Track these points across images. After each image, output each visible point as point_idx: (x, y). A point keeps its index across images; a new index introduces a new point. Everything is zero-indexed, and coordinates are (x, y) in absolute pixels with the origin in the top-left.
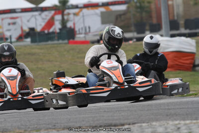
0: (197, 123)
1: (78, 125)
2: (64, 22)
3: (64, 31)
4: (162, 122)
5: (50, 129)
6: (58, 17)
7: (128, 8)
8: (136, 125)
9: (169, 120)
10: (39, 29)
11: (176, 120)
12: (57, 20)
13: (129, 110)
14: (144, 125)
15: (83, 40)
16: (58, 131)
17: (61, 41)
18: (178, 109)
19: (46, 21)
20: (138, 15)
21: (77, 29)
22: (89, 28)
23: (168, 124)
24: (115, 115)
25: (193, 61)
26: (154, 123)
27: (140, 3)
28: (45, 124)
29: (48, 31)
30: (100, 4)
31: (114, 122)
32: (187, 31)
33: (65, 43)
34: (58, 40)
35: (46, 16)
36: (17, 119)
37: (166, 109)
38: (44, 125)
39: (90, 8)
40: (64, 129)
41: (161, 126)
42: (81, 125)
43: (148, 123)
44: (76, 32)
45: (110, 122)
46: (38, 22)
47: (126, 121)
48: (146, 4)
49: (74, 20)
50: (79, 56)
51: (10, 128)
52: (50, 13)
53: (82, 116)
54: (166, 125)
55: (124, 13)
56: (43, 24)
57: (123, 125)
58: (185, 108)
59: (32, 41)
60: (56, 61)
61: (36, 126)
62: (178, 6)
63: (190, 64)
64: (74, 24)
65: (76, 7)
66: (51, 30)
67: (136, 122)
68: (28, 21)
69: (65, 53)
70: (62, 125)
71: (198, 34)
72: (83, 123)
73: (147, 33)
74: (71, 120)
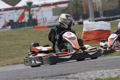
0: (114, 71)
1: (42, 76)
2: (30, 16)
3: (31, 21)
4: (92, 71)
5: (26, 79)
6: (27, 13)
7: (69, 5)
8: (77, 74)
9: (97, 70)
10: (15, 20)
11: (101, 70)
12: (26, 15)
13: (72, 66)
14: (82, 73)
15: (43, 26)
17: (29, 27)
18: (102, 63)
19: (20, 15)
20: (75, 9)
21: (38, 19)
22: (46, 18)
23: (96, 72)
24: (65, 69)
26: (88, 72)
27: (76, 2)
28: (22, 76)
29: (21, 21)
30: (52, 4)
31: (64, 73)
32: (105, 18)
33: (32, 28)
34: (28, 26)
35: (20, 12)
36: (5, 74)
37: (94, 64)
39: (46, 7)
40: (34, 78)
41: (92, 74)
43: (84, 72)
44: (38, 21)
45: (61, 73)
46: (15, 16)
47: (71, 72)
48: (79, 3)
49: (36, 14)
50: (41, 35)
52: (22, 10)
53: (44, 70)
55: (67, 9)
56: (18, 18)
57: (69, 74)
58: (106, 63)
59: (12, 28)
60: (27, 39)
61: (17, 77)
62: (99, 3)
64: (37, 17)
65: (37, 6)
66: (23, 21)
67: (77, 72)
68: (9, 16)
69: (32, 34)
70: (33, 76)
71: (111, 19)
72: (45, 74)
73: (81, 20)
74: (38, 73)
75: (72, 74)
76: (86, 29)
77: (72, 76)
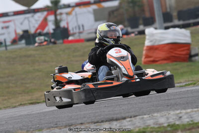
0: (198, 111)
1: (80, 122)
2: (57, 23)
3: (58, 31)
5: (52, 127)
6: (51, 18)
7: (120, 4)
8: (138, 117)
9: (169, 111)
10: (32, 31)
11: (177, 109)
12: (50, 21)
13: (129, 104)
14: (145, 116)
16: (60, 129)
18: (178, 98)
19: (39, 22)
20: (130, 10)
21: (70, 28)
22: (83, 26)
23: (169, 114)
24: (116, 109)
25: (189, 52)
26: (155, 114)
28: (47, 123)
30: (92, 2)
31: (115, 117)
32: (181, 23)
35: (39, 17)
36: (18, 120)
37: (166, 100)
38: (46, 125)
39: (82, 7)
41: (162, 116)
42: (83, 122)
43: (149, 114)
44: (70, 31)
45: (110, 117)
46: (31, 23)
47: (127, 115)
49: (67, 19)
50: (75, 54)
51: (12, 130)
52: (43, 14)
54: (167, 115)
55: (117, 9)
56: (37, 26)
57: (124, 118)
58: (185, 98)
59: (28, 43)
60: (53, 62)
61: (38, 126)
63: (187, 54)
64: (67, 24)
65: (68, 6)
66: (45, 31)
67: (137, 114)
68: (21, 24)
69: (61, 53)
70: (64, 123)
71: (192, 25)
72: (85, 119)
73: (141, 28)
74: (73, 117)
75: (128, 117)
76: (151, 41)
77: (129, 121)
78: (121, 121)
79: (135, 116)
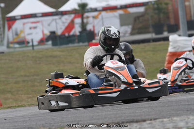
1: (101, 122)
2: (83, 26)
3: (84, 34)
4: (183, 117)
6: (78, 21)
7: (146, 10)
8: (158, 120)
9: (189, 115)
10: (59, 32)
12: (77, 24)
13: (149, 107)
14: (165, 120)
17: (81, 44)
19: (66, 25)
20: (156, 16)
21: (96, 32)
23: (189, 118)
24: (137, 111)
26: (175, 118)
27: (158, 5)
29: (69, 34)
30: (119, 7)
31: (135, 118)
33: (86, 46)
34: (79, 41)
35: (66, 19)
36: (40, 118)
37: (186, 105)
39: (109, 11)
41: (182, 121)
42: (104, 122)
43: (168, 118)
45: (131, 118)
46: (59, 25)
47: (147, 117)
48: (164, 6)
49: (93, 23)
51: (34, 126)
52: (70, 16)
53: (104, 113)
54: (186, 120)
55: (142, 15)
56: (63, 28)
57: (144, 121)
59: (54, 44)
60: (78, 63)
61: (60, 124)
64: (94, 27)
65: (95, 10)
66: (72, 33)
67: (157, 117)
68: (49, 25)
70: (86, 122)
72: (106, 120)
73: (165, 34)
74: (94, 117)
75: (148, 120)
76: (174, 48)
77: (149, 124)
78: (141, 123)
79: (155, 119)
